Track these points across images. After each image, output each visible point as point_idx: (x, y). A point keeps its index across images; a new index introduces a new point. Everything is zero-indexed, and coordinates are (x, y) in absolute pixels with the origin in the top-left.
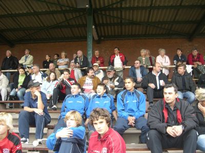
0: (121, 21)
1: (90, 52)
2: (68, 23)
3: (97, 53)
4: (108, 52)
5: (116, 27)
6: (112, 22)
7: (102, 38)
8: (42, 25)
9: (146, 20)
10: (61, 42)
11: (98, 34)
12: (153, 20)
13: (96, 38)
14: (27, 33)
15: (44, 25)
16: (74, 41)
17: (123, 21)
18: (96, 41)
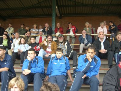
0: (75, 3)
1: (54, 24)
2: (40, 4)
3: (58, 24)
4: (66, 24)
5: (72, 8)
6: (69, 4)
7: (63, 15)
8: (23, 6)
9: (92, 3)
10: (36, 18)
11: (60, 12)
12: (97, 3)
13: (59, 15)
14: (14, 11)
15: (24, 6)
16: (44, 17)
17: (77, 4)
18: (59, 17)
